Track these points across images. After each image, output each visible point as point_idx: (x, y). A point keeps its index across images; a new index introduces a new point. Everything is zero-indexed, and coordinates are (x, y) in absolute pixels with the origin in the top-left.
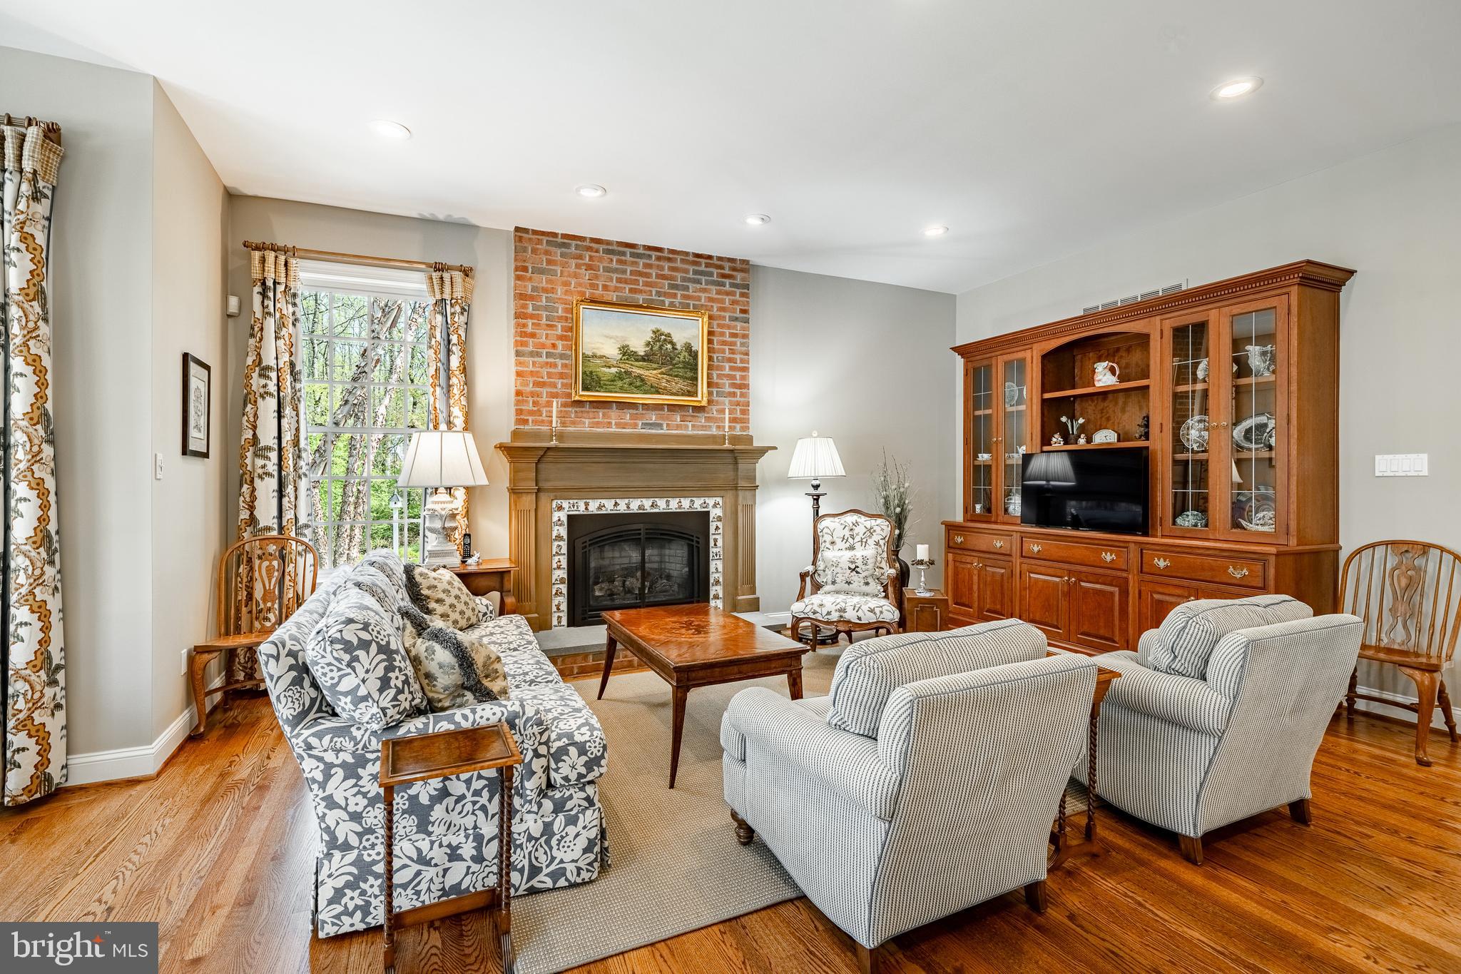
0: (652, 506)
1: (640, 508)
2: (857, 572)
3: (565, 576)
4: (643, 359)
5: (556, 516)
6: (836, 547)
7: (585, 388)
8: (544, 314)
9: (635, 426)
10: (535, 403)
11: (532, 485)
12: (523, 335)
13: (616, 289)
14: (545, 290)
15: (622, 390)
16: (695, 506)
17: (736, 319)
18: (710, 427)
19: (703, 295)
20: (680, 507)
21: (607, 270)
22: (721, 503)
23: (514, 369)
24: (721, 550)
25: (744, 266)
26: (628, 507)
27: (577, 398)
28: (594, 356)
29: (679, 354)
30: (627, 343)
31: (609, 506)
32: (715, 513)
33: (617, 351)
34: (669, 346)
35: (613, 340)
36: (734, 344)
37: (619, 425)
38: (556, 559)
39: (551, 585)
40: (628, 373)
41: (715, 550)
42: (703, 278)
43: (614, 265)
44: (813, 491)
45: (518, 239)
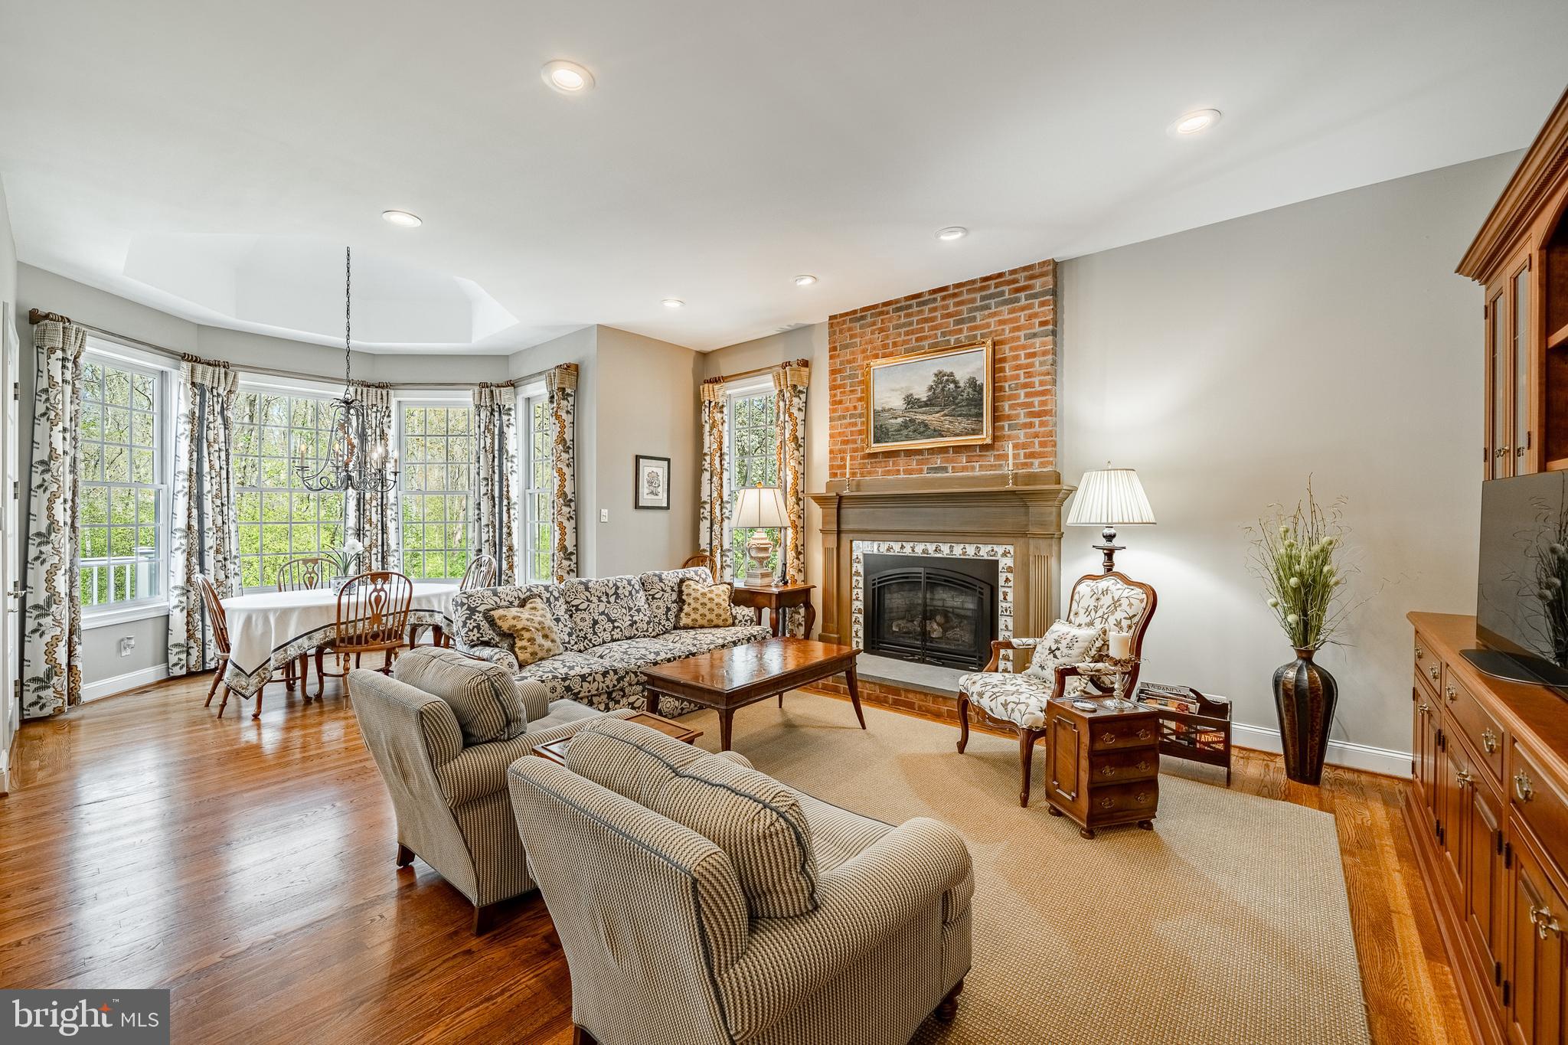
0: (936, 550)
1: (924, 551)
3: (862, 607)
4: (926, 405)
5: (855, 554)
7: (877, 441)
8: (848, 382)
9: (921, 471)
10: (841, 459)
11: (835, 527)
12: (834, 403)
13: (904, 342)
14: (849, 362)
15: (908, 438)
16: (981, 553)
17: (1035, 335)
19: (992, 320)
20: (964, 553)
21: (895, 327)
22: (1012, 553)
23: (827, 432)
24: (1012, 605)
25: (1055, 269)
26: (913, 551)
27: (868, 451)
28: (884, 410)
29: (962, 391)
30: (911, 392)
31: (896, 548)
32: (1005, 562)
33: (903, 402)
34: (952, 386)
35: (899, 392)
36: (1032, 365)
37: (906, 472)
38: (855, 591)
39: (851, 613)
40: (912, 421)
41: (1004, 605)
42: (992, 302)
43: (903, 320)
44: (1103, 543)
45: (831, 325)
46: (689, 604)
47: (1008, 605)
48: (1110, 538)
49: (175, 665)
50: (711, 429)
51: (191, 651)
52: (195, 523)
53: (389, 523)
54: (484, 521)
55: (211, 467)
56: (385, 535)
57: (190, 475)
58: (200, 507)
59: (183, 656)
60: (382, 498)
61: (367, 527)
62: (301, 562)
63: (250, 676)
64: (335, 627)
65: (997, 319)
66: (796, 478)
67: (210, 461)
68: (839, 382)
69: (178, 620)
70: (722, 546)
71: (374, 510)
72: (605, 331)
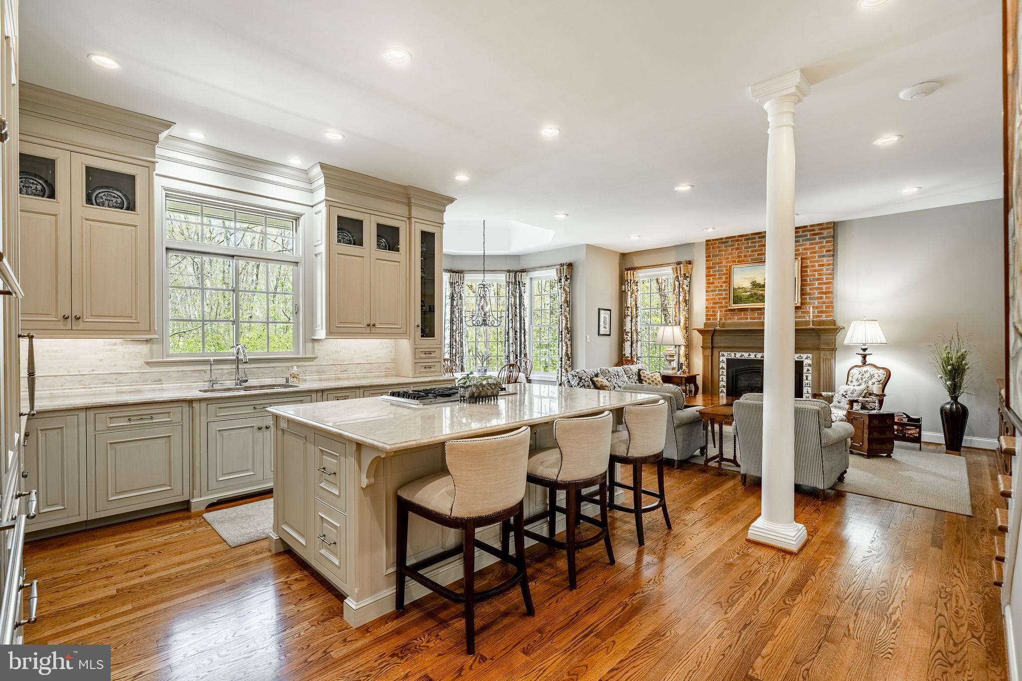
2: (845, 397)
3: (725, 385)
5: (721, 359)
6: (853, 384)
7: (735, 303)
8: (717, 273)
9: (760, 318)
10: (713, 311)
11: (710, 345)
12: (709, 283)
13: (751, 256)
14: (718, 263)
15: (753, 302)
16: (794, 358)
17: (823, 256)
18: (805, 316)
19: (800, 248)
21: (746, 248)
22: (811, 357)
23: (705, 298)
24: (810, 382)
25: (834, 226)
27: (730, 308)
28: (739, 288)
30: (755, 280)
31: (746, 355)
32: (807, 362)
33: (750, 284)
35: (748, 280)
36: (822, 270)
37: (751, 318)
38: (721, 377)
39: (719, 387)
40: (755, 294)
41: (806, 382)
42: (801, 239)
43: (750, 244)
44: (862, 352)
45: (707, 245)
46: (646, 381)
47: (808, 382)
48: (865, 350)
50: (632, 294)
53: (463, 342)
54: (511, 341)
56: (462, 348)
61: (454, 343)
65: (803, 247)
66: (686, 321)
68: (711, 273)
70: (637, 355)
71: (457, 335)
72: (591, 248)
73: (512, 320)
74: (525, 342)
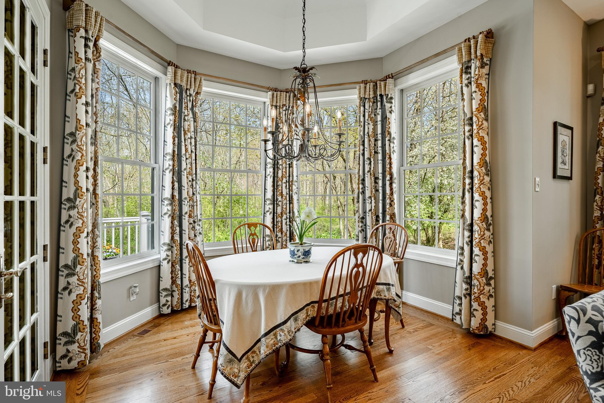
49: (164, 305)
51: (174, 293)
52: (176, 194)
53: (293, 195)
54: (368, 194)
55: (186, 150)
56: (291, 205)
57: (174, 156)
58: (180, 182)
59: (169, 299)
60: (289, 176)
61: (280, 198)
62: (246, 226)
63: (240, 360)
64: (316, 305)
67: (186, 145)
69: (166, 268)
71: (284, 185)
73: (369, 159)
74: (392, 194)
